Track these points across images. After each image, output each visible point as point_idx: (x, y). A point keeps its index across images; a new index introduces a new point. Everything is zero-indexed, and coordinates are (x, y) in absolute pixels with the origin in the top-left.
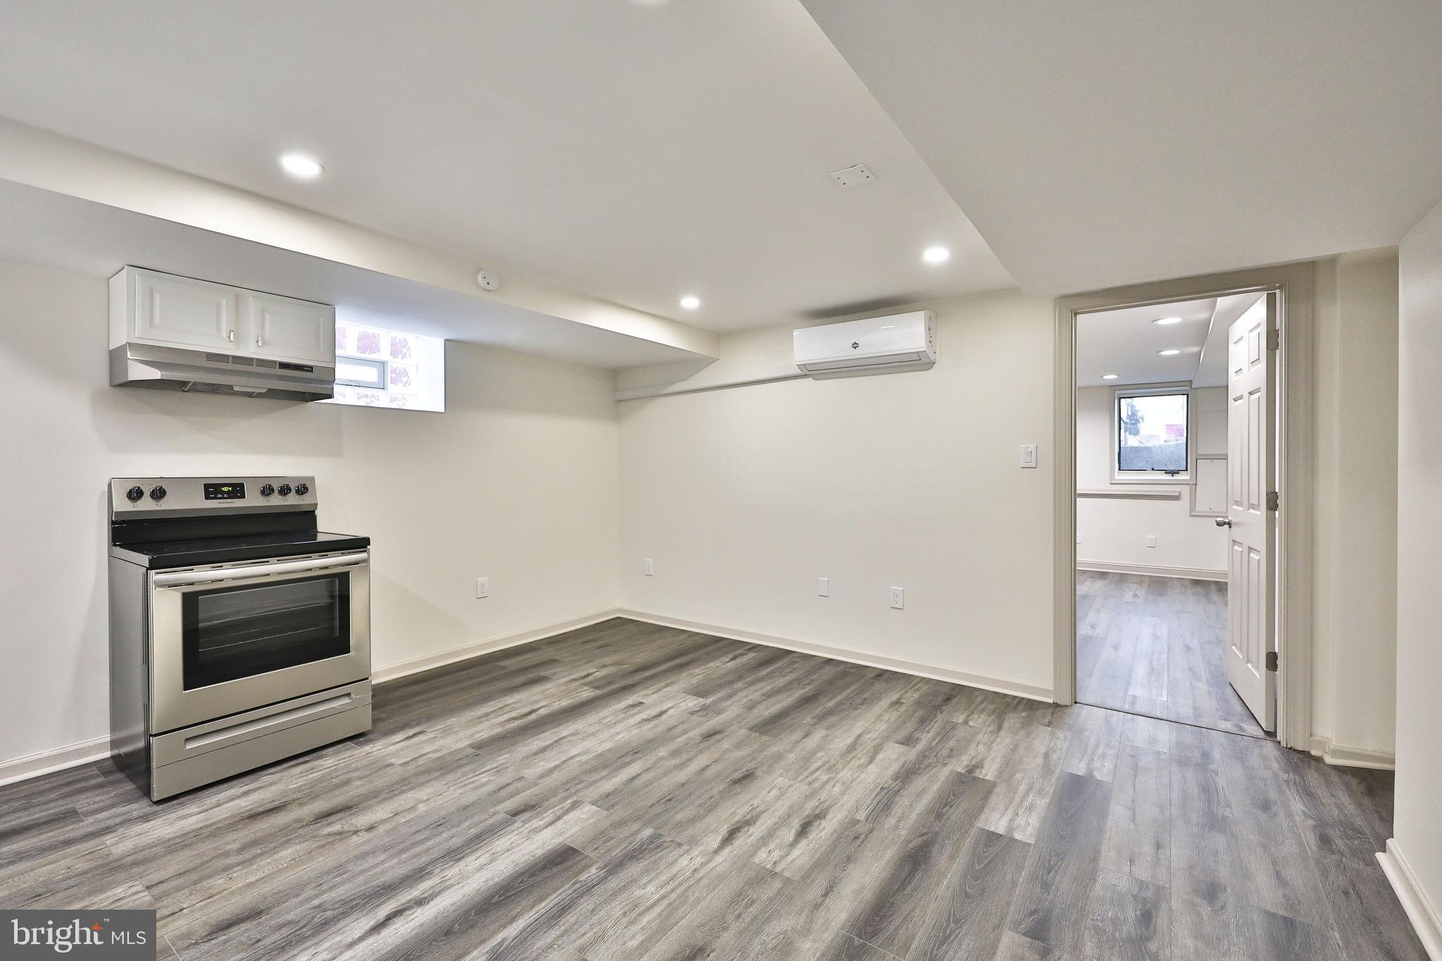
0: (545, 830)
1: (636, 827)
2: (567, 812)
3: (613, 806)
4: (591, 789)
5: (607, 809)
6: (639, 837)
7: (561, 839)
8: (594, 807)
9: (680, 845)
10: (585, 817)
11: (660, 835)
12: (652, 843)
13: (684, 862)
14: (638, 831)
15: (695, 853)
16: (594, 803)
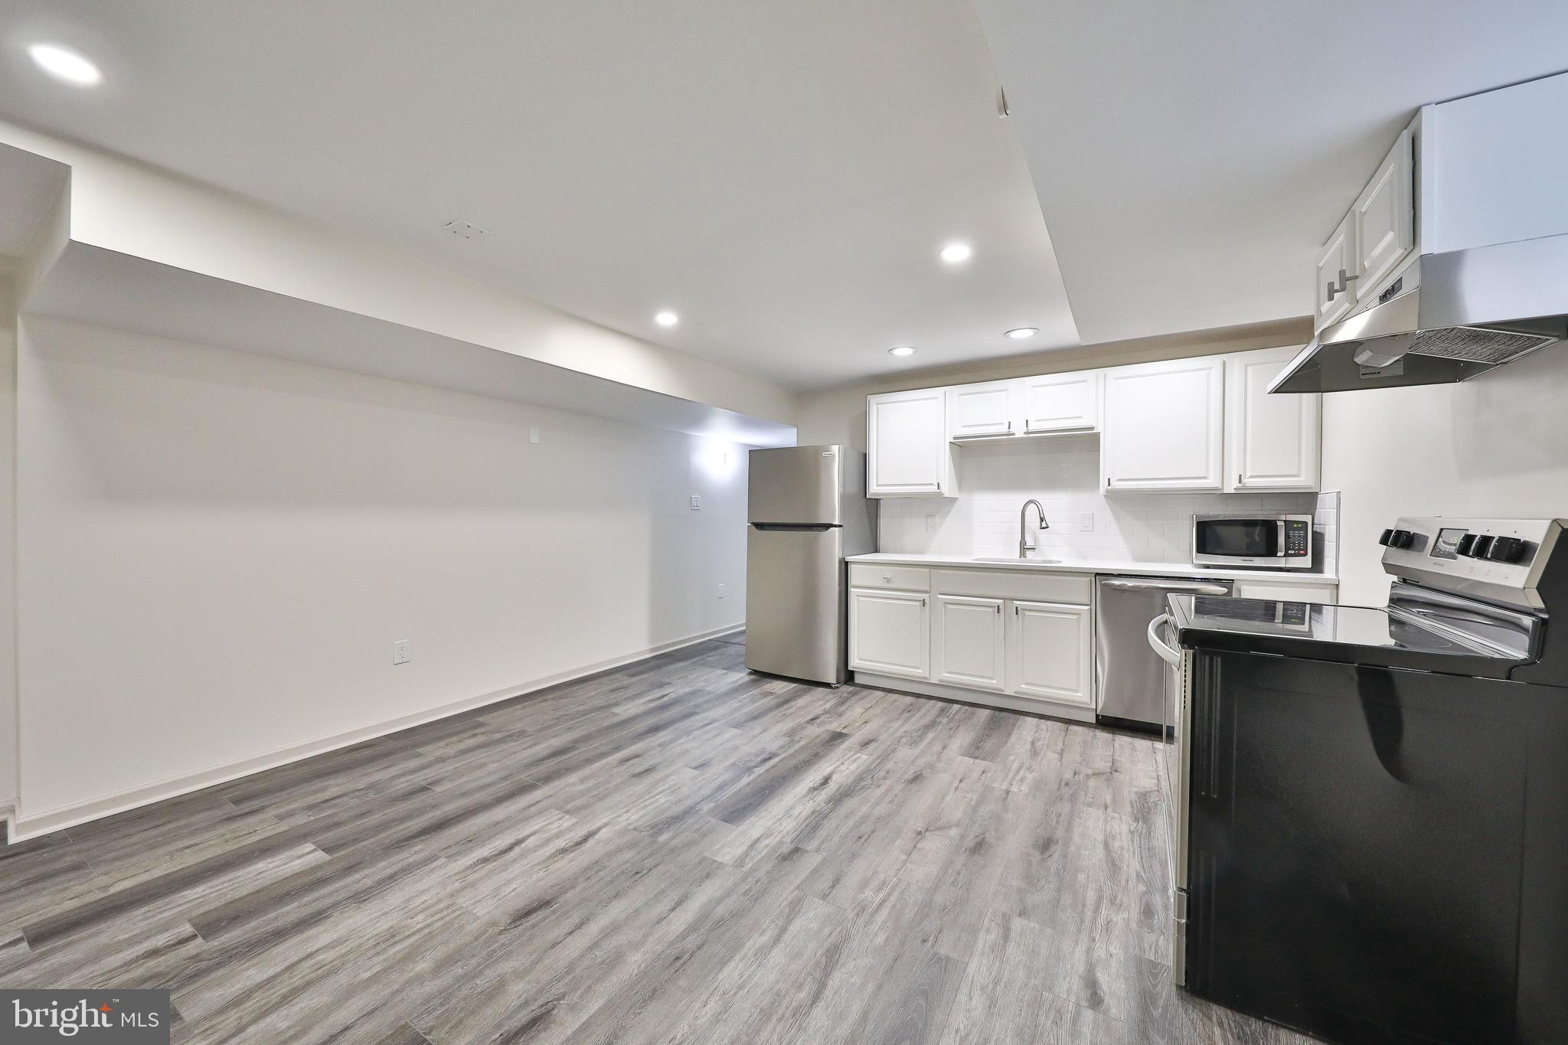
0: (759, 835)
1: (674, 842)
2: (746, 854)
3: (700, 863)
4: (730, 883)
5: (705, 859)
6: (671, 833)
7: (740, 829)
8: (720, 860)
9: (635, 829)
10: (726, 850)
11: (652, 836)
12: (660, 830)
13: (634, 817)
14: (673, 837)
15: (624, 824)
16: (721, 866)
